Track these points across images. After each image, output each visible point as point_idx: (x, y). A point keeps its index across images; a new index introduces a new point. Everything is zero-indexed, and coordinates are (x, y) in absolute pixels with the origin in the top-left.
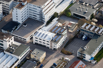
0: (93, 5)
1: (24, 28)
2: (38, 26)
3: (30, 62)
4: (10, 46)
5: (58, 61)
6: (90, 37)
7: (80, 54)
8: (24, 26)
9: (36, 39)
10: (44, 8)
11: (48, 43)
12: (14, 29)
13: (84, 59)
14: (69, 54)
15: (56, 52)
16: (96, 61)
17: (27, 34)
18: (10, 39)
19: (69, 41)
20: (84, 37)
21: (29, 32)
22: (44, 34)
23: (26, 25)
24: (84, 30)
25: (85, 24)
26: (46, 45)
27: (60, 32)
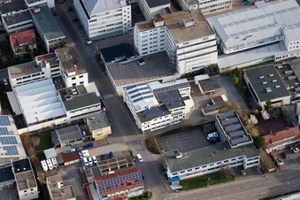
3: (76, 129)
4: (74, 87)
5: (123, 152)
10: (182, 48)
12: (117, 60)
14: (154, 150)
15: (139, 135)
16: (181, 187)
18: (77, 74)
19: (178, 129)
20: (210, 135)
22: (140, 94)
25: (230, 113)
27: (170, 105)
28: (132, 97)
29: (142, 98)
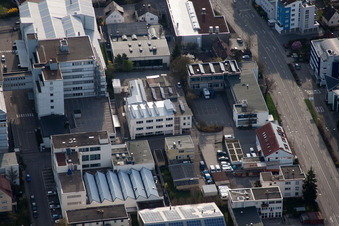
3: (178, 167)
6: (215, 88)
7: (245, 116)
8: (76, 115)
9: (140, 126)
13: (254, 125)
24: (198, 79)
26: (164, 129)
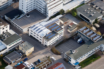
0: (103, 9)
1: (26, 18)
2: (40, 20)
3: (15, 53)
4: (4, 34)
5: (44, 58)
6: (85, 41)
7: (67, 56)
8: (27, 16)
10: (49, 3)
11: (41, 38)
12: (16, 17)
13: (70, 62)
14: (57, 54)
15: (46, 49)
16: (80, 67)
17: (26, 25)
18: (5, 26)
19: (63, 41)
20: (79, 40)
21: (29, 23)
22: (39, 29)
23: (29, 16)
25: (84, 28)
26: (38, 39)
27: (56, 30)
28: (37, 31)
29: (42, 30)
